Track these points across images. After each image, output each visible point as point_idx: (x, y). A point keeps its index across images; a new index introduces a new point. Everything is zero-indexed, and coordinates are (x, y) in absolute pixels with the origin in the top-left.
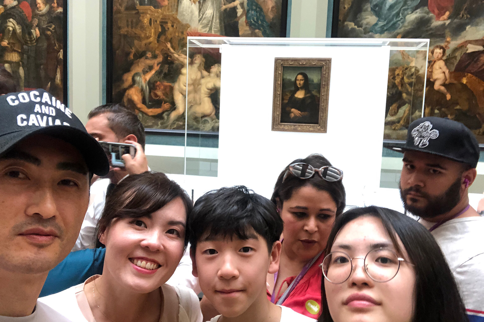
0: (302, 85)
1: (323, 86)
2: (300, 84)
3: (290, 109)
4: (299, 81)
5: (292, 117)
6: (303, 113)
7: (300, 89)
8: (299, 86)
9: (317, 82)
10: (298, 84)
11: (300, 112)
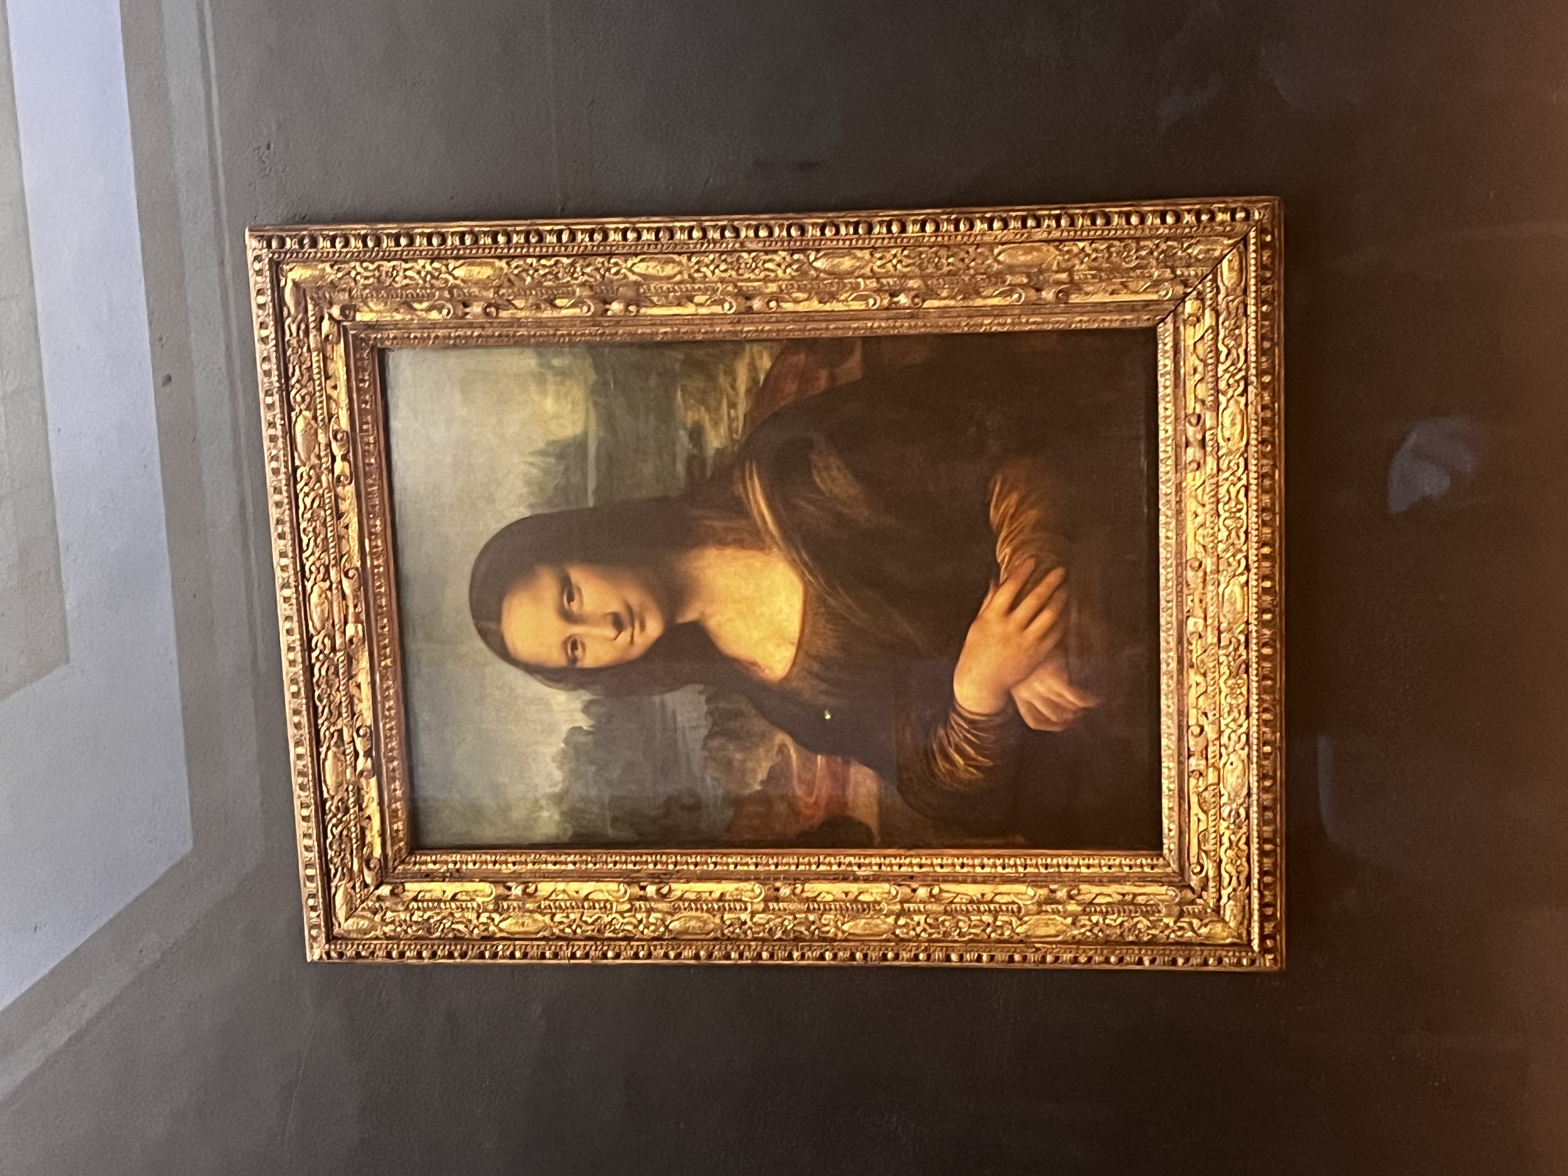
0: (635, 597)
1: (616, 307)
2: (618, 623)
3: (959, 732)
4: (576, 630)
5: (1071, 698)
6: (1003, 553)
7: (690, 615)
8: (654, 628)
9: (578, 392)
10: (625, 636)
11: (1000, 599)
